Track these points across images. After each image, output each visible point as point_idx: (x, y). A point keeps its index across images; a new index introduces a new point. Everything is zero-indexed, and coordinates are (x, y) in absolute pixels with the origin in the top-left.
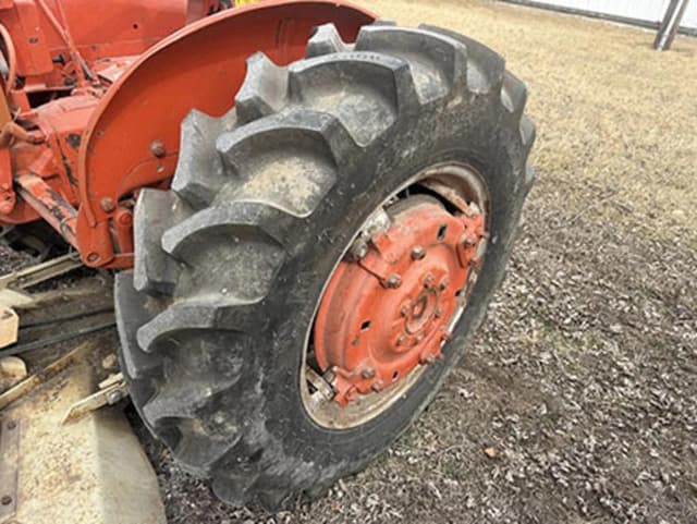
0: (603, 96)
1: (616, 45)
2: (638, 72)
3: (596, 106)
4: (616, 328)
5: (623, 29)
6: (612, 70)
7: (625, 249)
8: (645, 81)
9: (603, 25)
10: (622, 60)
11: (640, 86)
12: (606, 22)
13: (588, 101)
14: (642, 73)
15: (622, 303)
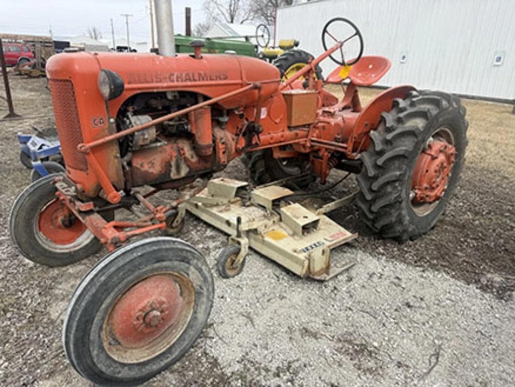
0: (485, 136)
1: (488, 112)
2: (504, 125)
3: (482, 140)
4: (507, 214)
5: (491, 105)
6: (488, 125)
7: (507, 190)
8: (509, 130)
9: (478, 103)
10: (494, 120)
11: (507, 132)
12: (480, 102)
13: (476, 139)
14: (507, 126)
15: (509, 207)
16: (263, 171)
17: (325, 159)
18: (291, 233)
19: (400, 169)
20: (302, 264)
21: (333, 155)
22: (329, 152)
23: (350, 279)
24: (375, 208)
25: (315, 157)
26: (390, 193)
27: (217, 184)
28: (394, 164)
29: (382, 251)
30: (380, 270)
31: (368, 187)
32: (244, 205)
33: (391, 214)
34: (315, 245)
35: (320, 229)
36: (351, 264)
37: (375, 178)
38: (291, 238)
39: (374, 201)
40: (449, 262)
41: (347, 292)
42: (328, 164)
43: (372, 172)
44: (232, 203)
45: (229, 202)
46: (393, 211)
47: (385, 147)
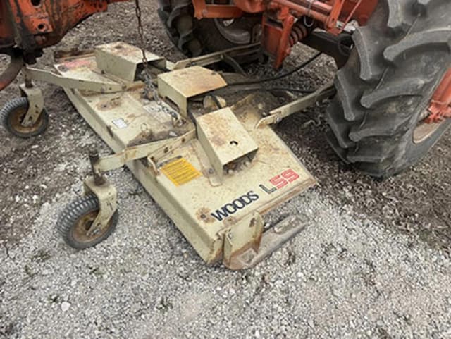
16: (189, 36)
17: (287, 27)
18: (207, 167)
19: (425, 73)
20: (210, 244)
21: (301, 21)
22: (295, 15)
23: (292, 259)
24: (356, 136)
25: (270, 21)
26: (393, 116)
27: (108, 54)
28: (418, 61)
29: (349, 195)
30: (342, 239)
31: (354, 96)
32: (145, 97)
33: (380, 149)
34: (241, 200)
35: (257, 161)
36: (298, 227)
37: (373, 84)
38: (204, 179)
39: (357, 123)
40: (447, 224)
41: (283, 292)
42: (291, 35)
43: (368, 72)
44: (129, 90)
45: (124, 88)
46: (386, 144)
47: (409, 23)
